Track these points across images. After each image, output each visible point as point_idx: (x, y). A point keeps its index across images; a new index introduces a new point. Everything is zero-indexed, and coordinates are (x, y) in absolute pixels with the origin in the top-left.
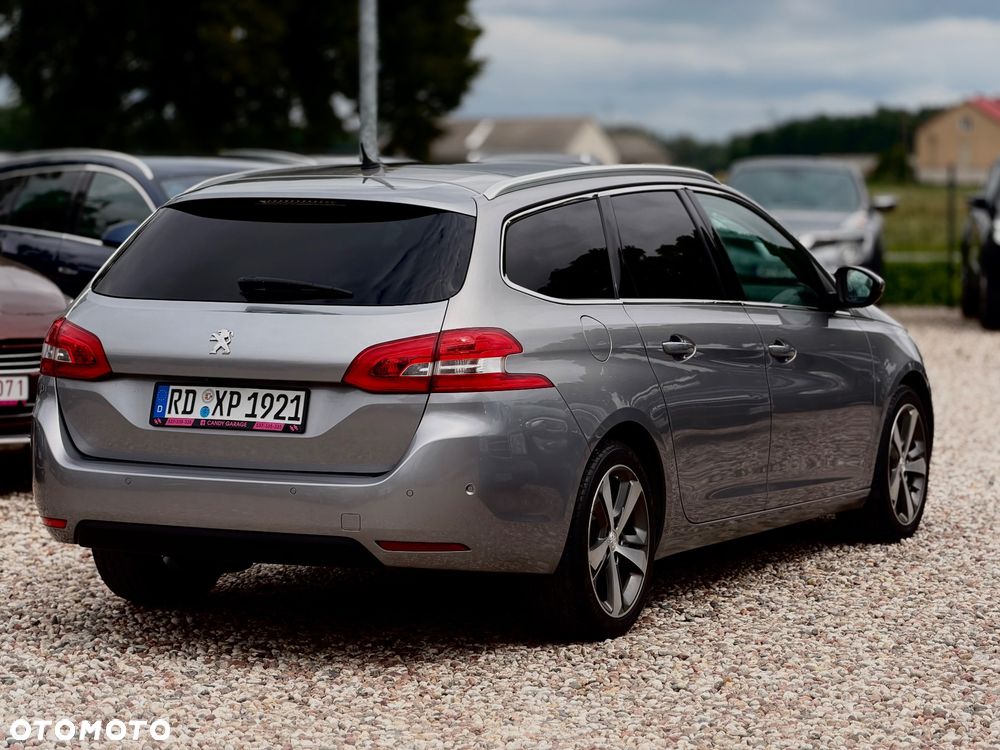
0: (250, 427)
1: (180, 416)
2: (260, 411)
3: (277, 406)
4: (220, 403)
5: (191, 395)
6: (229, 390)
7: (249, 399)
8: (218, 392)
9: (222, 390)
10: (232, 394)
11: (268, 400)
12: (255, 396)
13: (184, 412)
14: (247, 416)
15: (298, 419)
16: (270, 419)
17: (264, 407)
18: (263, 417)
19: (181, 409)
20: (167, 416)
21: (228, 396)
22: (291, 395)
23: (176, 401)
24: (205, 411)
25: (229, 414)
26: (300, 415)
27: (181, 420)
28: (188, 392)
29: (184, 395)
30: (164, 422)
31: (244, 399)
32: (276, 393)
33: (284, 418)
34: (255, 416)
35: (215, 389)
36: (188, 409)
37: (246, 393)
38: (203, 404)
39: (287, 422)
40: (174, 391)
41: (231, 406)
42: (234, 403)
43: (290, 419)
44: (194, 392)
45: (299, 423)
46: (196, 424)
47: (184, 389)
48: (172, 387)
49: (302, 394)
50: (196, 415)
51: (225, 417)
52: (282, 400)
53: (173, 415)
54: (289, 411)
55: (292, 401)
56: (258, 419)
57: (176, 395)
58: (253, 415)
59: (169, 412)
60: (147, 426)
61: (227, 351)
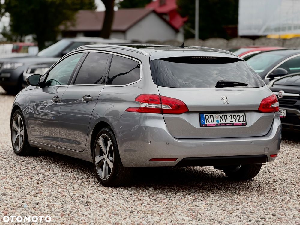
0: (233, 125)
1: (210, 123)
2: (234, 120)
3: (238, 118)
4: (222, 118)
5: (212, 117)
6: (223, 114)
7: (230, 116)
8: (220, 115)
9: (221, 115)
10: (224, 115)
11: (235, 116)
15: (244, 122)
16: (237, 122)
17: (235, 119)
18: (235, 122)
19: (210, 121)
20: (206, 123)
21: (223, 116)
22: (241, 115)
23: (208, 119)
24: (218, 121)
25: (225, 122)
26: (245, 120)
27: (212, 124)
29: (210, 117)
31: (228, 117)
32: (237, 114)
33: (240, 122)
34: (233, 122)
36: (212, 121)
37: (228, 115)
38: (217, 118)
39: (241, 123)
40: (206, 116)
42: (226, 118)
43: (242, 122)
45: (245, 123)
46: (217, 125)
47: (209, 115)
48: (205, 115)
49: (244, 114)
50: (215, 122)
52: (239, 116)
53: (208, 123)
54: (241, 120)
55: (242, 117)
58: (232, 121)
60: (200, 127)
61: (228, 103)
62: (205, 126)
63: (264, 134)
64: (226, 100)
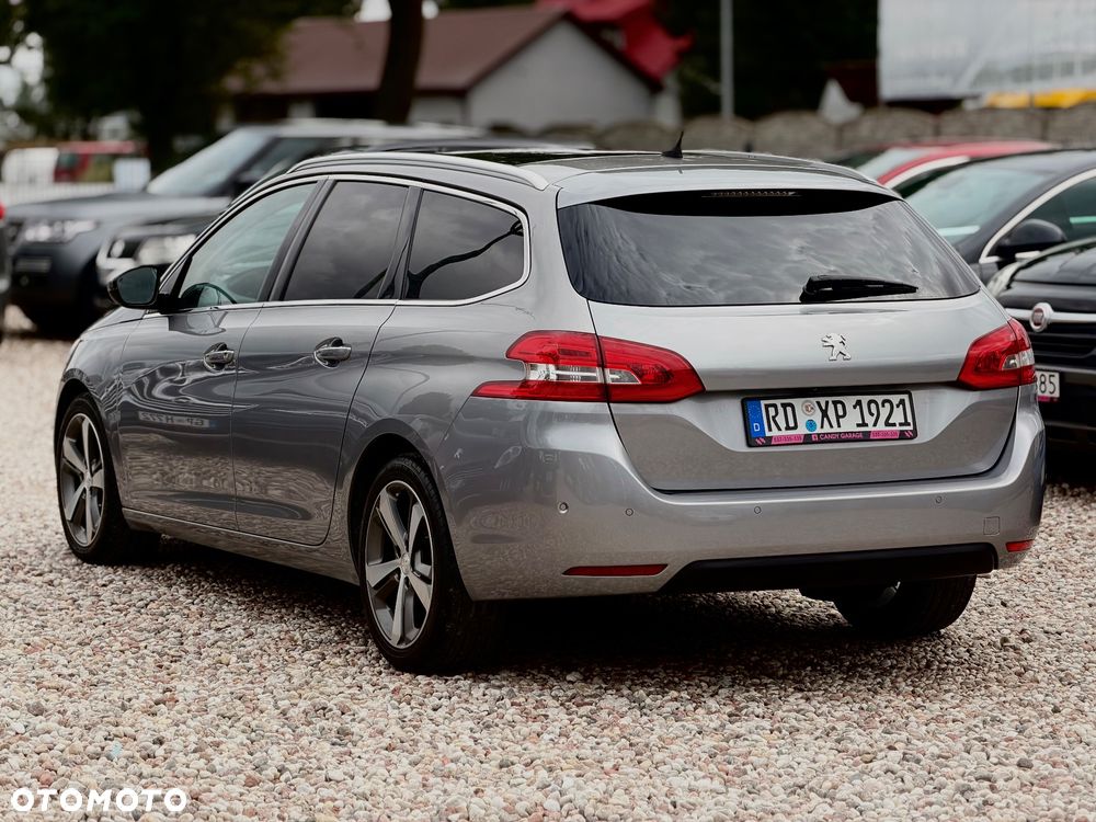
0: (866, 437)
1: (784, 433)
2: (870, 420)
3: (885, 412)
4: (825, 414)
5: (789, 409)
6: (830, 399)
7: (855, 407)
8: (818, 403)
9: (823, 400)
10: (835, 403)
11: (873, 406)
12: (859, 403)
13: (788, 428)
14: (858, 425)
15: (909, 424)
16: (881, 426)
17: (872, 415)
18: (875, 425)
19: (783, 425)
20: (768, 434)
21: (831, 406)
22: (895, 399)
23: (774, 418)
24: (811, 424)
25: (839, 426)
26: (910, 420)
27: (789, 437)
28: (784, 406)
29: (781, 410)
30: (769, 442)
31: (849, 408)
32: (879, 399)
33: (894, 425)
34: (867, 425)
35: (814, 400)
36: (792, 424)
37: (850, 401)
38: (806, 415)
39: (898, 428)
40: (767, 406)
41: (838, 417)
42: (841, 413)
43: (901, 424)
44: (792, 406)
45: (911, 428)
46: (808, 440)
47: (778, 402)
48: (763, 403)
49: (906, 397)
50: (802, 430)
51: (836, 429)
52: (887, 405)
53: (775, 432)
54: (898, 417)
55: (898, 406)
56: (870, 428)
57: (772, 411)
58: (864, 424)
59: (770, 430)
60: (744, 449)
61: (848, 356)
62: (763, 445)
63: (983, 467)
64: (839, 348)
